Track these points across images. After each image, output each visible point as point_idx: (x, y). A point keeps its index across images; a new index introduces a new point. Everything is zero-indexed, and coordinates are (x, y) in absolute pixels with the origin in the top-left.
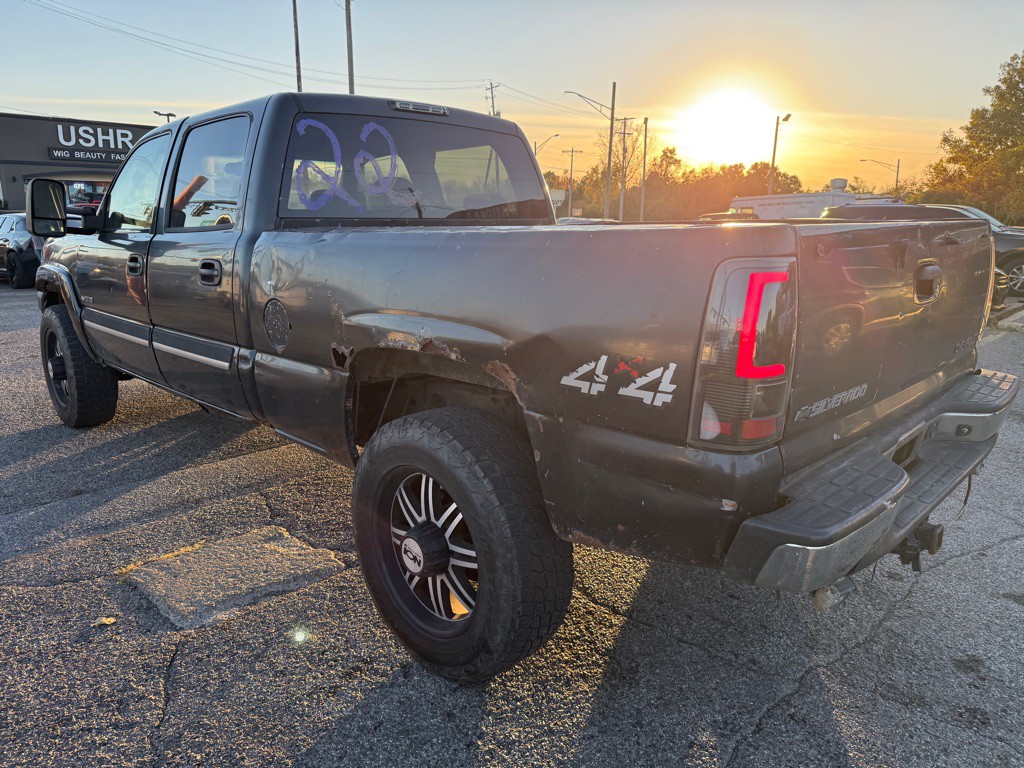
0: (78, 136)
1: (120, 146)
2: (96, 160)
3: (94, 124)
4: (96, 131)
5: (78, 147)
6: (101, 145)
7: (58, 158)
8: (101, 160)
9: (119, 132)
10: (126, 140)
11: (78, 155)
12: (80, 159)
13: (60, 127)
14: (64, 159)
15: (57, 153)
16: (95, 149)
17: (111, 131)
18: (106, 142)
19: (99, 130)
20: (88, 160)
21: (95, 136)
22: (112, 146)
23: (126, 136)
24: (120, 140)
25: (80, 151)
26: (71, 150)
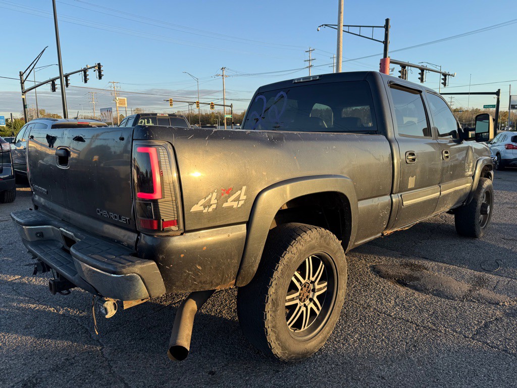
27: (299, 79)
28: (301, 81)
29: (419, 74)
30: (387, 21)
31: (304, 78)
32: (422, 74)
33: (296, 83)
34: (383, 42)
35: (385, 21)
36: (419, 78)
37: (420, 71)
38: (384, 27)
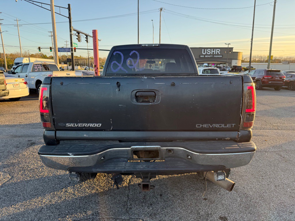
0: (207, 52)
1: (216, 53)
2: (210, 57)
3: (211, 48)
4: (211, 50)
5: (206, 54)
6: (212, 53)
7: (201, 58)
8: (211, 57)
9: (217, 50)
10: (218, 52)
11: (206, 56)
12: (206, 58)
13: (203, 50)
14: (203, 58)
15: (201, 56)
16: (210, 55)
17: (215, 50)
18: (213, 53)
19: (212, 50)
20: (208, 57)
21: (211, 51)
22: (215, 53)
23: (218, 51)
24: (217, 51)
25: (207, 55)
26: (205, 55)
27: (146, 45)
28: (147, 46)
29: (85, 38)
30: (69, 5)
31: (148, 45)
32: (87, 38)
33: (143, 47)
34: (68, 18)
35: (68, 5)
36: (86, 40)
37: (86, 37)
38: (68, 9)
